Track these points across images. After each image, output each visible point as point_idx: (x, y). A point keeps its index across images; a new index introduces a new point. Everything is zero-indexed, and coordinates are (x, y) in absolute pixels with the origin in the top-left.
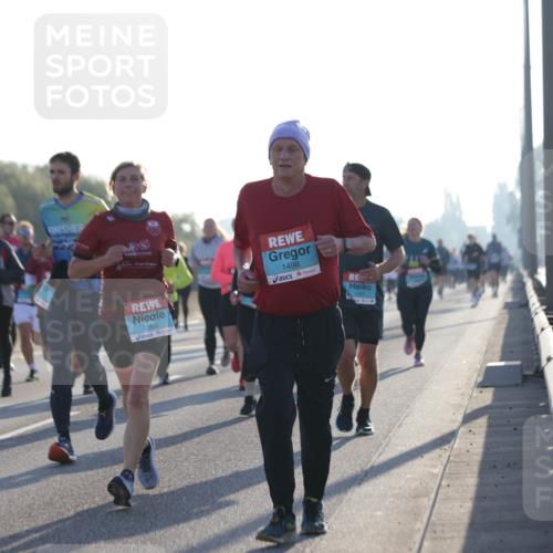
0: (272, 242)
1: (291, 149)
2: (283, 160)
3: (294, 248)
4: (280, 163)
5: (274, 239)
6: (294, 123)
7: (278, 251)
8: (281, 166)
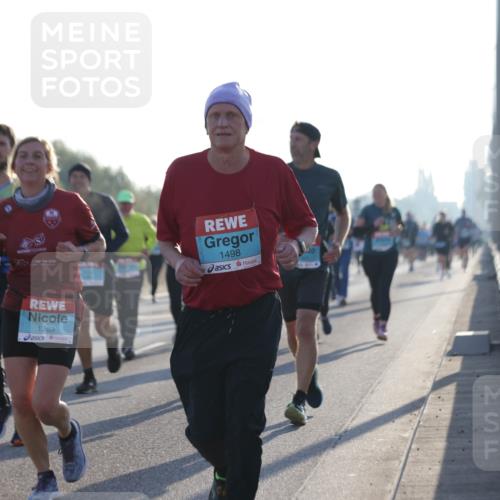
0: (209, 225)
1: (230, 115)
2: (222, 127)
3: (235, 234)
4: (218, 131)
5: (212, 222)
6: (233, 85)
7: (216, 237)
8: (218, 135)
